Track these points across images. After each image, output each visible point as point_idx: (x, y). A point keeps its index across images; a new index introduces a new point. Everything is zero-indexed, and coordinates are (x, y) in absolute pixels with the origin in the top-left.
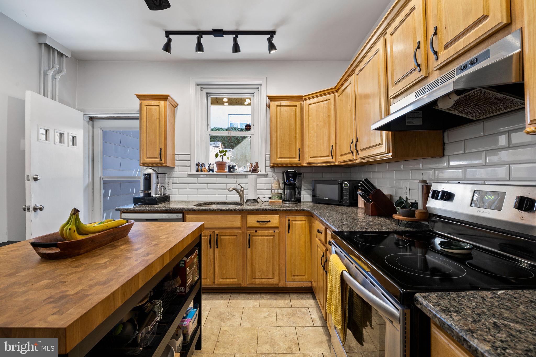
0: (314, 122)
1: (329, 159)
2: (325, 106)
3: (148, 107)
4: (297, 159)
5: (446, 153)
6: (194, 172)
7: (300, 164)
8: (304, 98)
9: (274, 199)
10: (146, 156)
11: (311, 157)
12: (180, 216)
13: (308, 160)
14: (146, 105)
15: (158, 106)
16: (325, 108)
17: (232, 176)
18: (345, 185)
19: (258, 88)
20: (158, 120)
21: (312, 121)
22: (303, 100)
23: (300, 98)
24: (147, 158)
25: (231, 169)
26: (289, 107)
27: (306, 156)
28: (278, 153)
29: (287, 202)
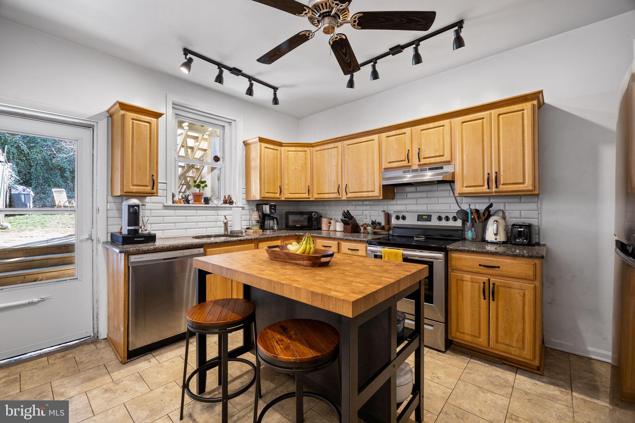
0: (293, 166)
1: (306, 195)
2: (303, 155)
3: (135, 121)
4: (279, 194)
5: (396, 197)
6: (170, 203)
7: (279, 198)
8: (283, 144)
9: (255, 229)
10: (132, 183)
11: (290, 194)
12: (202, 250)
13: (287, 195)
14: (133, 119)
15: (149, 123)
16: (302, 157)
17: (212, 209)
18: (315, 215)
19: (230, 123)
20: (148, 140)
21: (291, 165)
22: (282, 146)
23: (280, 144)
24: (133, 185)
25: (207, 201)
26: (273, 150)
27: (286, 192)
28: (266, 189)
29: (268, 231)
